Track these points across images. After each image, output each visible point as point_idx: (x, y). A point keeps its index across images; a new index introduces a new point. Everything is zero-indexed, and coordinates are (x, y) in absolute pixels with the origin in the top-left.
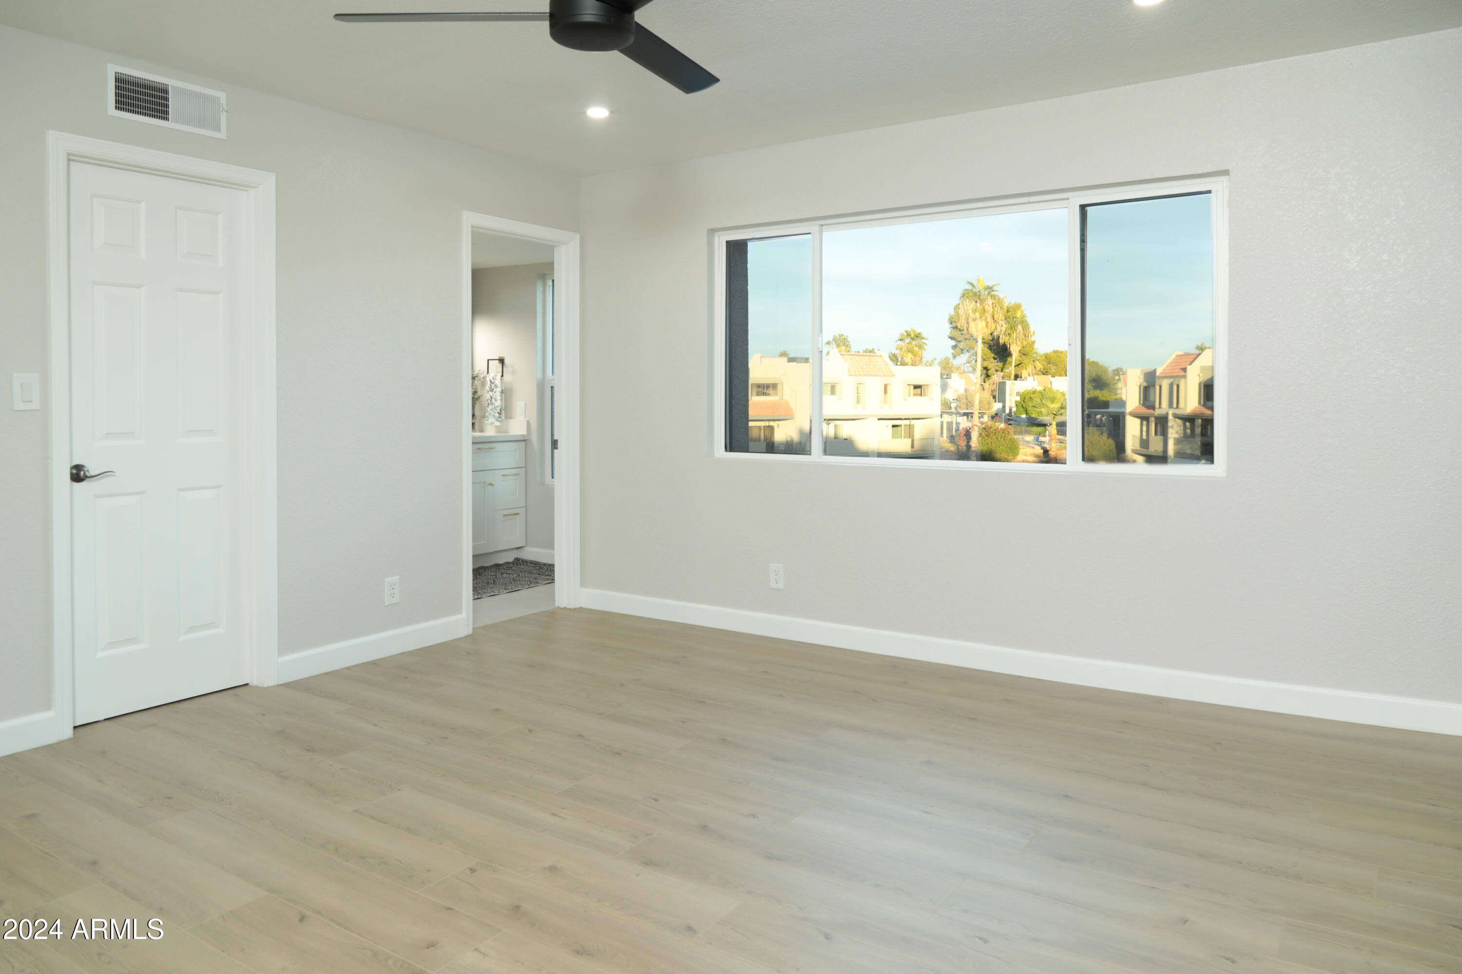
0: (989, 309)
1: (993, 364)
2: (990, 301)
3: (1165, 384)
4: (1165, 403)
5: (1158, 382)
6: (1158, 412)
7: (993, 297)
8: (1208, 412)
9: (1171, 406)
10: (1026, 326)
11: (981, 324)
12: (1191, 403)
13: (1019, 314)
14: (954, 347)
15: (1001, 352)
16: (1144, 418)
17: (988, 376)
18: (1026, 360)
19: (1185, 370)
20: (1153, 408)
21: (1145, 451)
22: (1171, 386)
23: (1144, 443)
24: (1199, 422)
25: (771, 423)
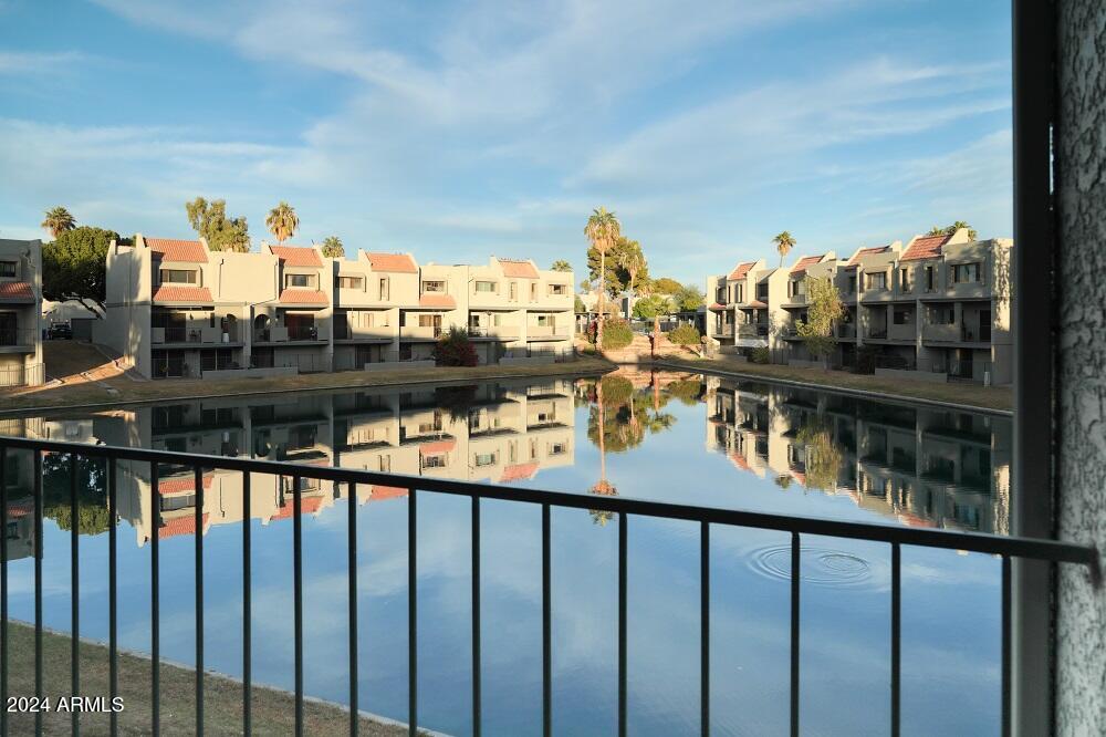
0: (609, 230)
1: (618, 285)
2: (610, 225)
3: (733, 285)
4: (732, 300)
5: (728, 284)
6: (728, 306)
7: (612, 222)
8: (762, 304)
9: (736, 302)
10: (641, 257)
11: (604, 242)
12: (750, 298)
13: (635, 247)
14: (592, 273)
15: (624, 276)
16: (719, 312)
17: (615, 294)
18: (642, 283)
19: (745, 275)
20: (725, 304)
21: (719, 336)
22: (737, 286)
23: (719, 331)
24: (755, 312)
25: (439, 313)
